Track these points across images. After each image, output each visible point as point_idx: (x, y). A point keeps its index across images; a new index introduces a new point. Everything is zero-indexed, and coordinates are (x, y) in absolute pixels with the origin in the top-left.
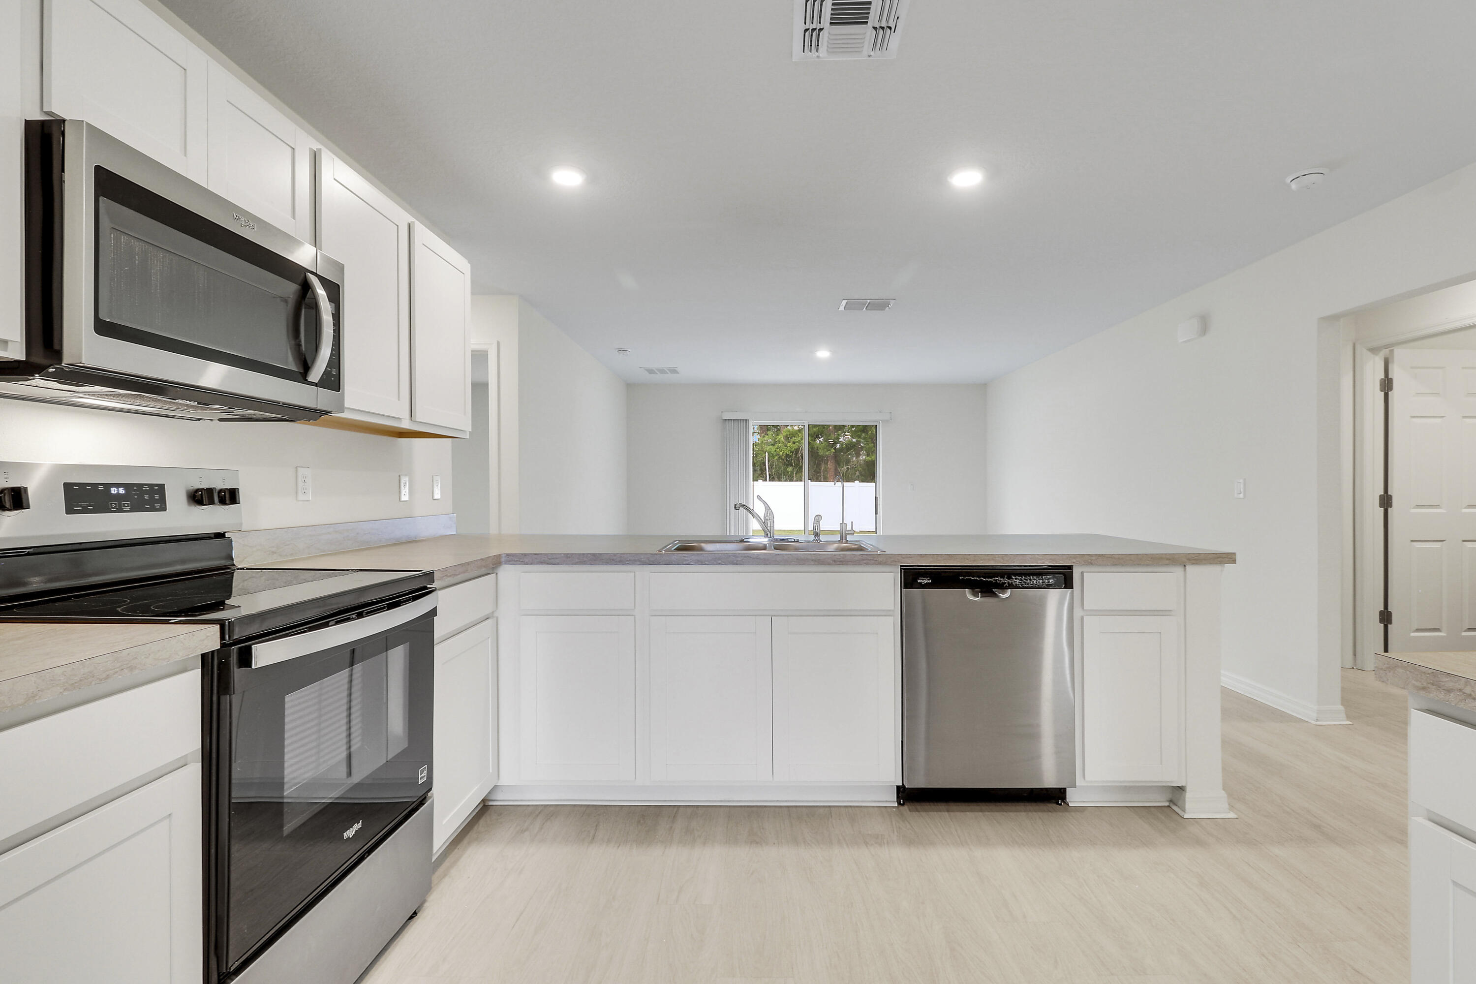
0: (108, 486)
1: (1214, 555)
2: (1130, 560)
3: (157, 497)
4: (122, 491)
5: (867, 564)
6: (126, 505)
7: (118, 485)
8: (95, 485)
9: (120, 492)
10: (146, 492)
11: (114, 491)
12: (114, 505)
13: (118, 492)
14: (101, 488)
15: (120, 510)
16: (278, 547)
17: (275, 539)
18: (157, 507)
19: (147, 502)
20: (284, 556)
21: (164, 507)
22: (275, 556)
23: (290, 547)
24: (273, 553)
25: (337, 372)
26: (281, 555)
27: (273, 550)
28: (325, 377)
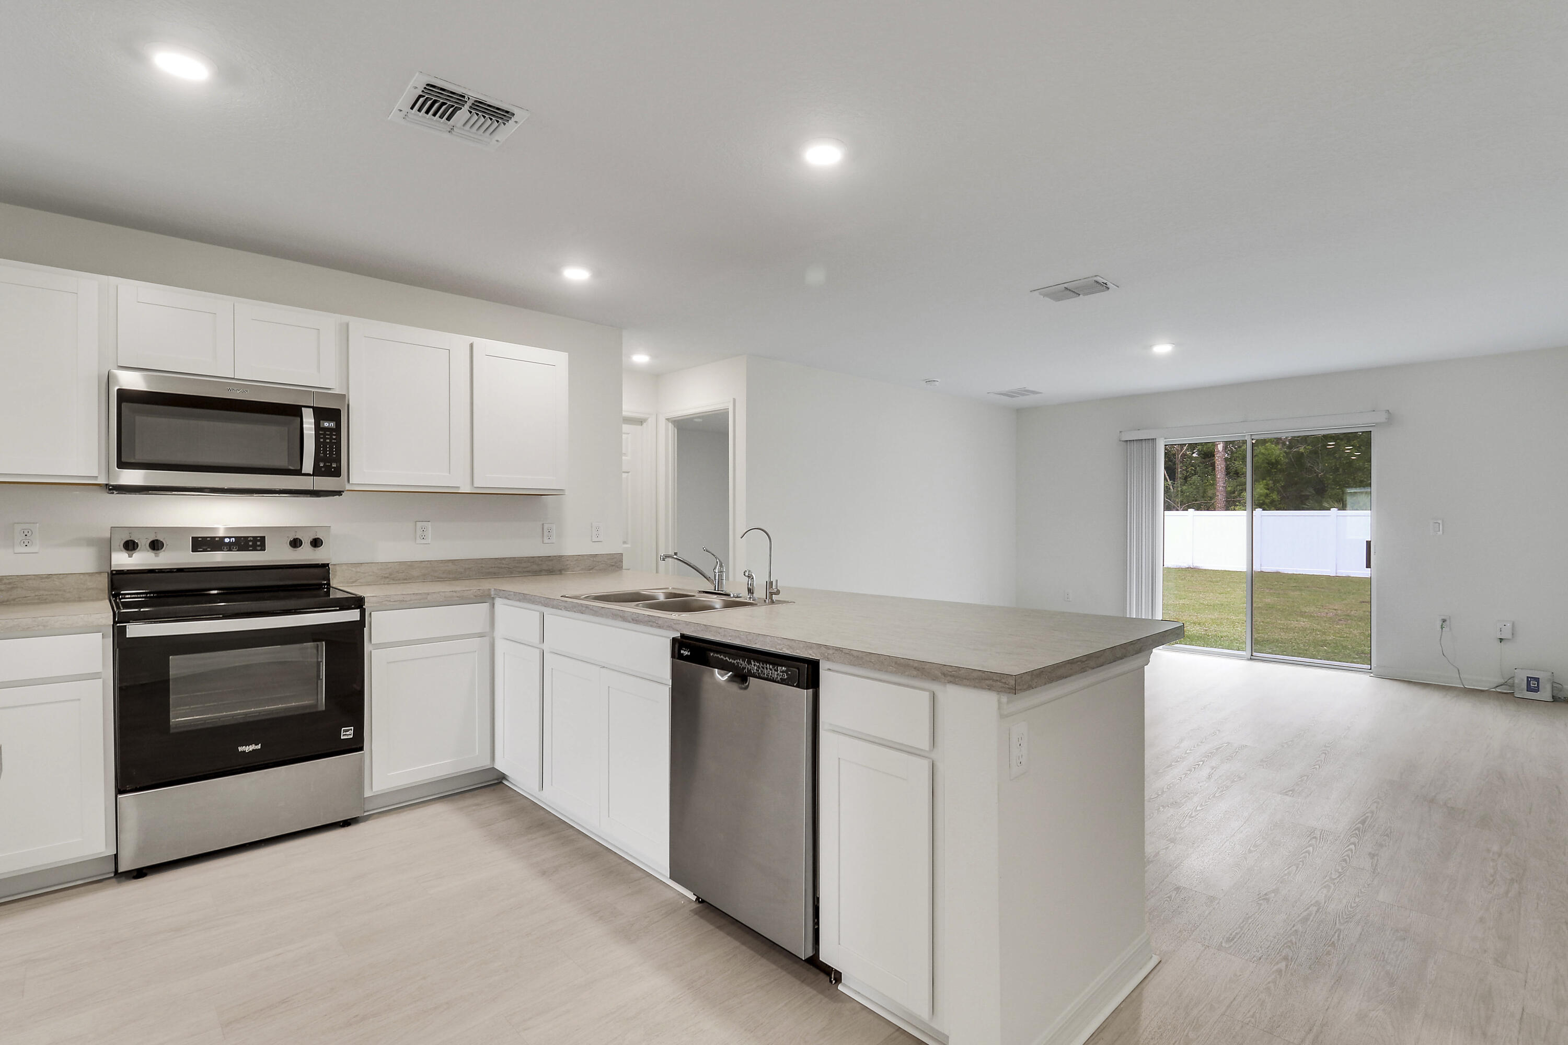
0: (224, 537)
1: (980, 673)
2: (871, 662)
3: (259, 543)
4: (233, 540)
5: (651, 626)
6: (234, 548)
7: (230, 538)
9: (231, 541)
10: (250, 541)
11: (227, 540)
12: (225, 548)
13: (229, 542)
14: (217, 539)
15: (230, 550)
16: (391, 574)
17: (388, 569)
18: (259, 548)
19: (251, 546)
20: (397, 580)
21: (263, 548)
22: (387, 580)
23: (404, 574)
24: (385, 578)
25: (338, 465)
26: (393, 580)
27: (386, 575)
28: (323, 469)
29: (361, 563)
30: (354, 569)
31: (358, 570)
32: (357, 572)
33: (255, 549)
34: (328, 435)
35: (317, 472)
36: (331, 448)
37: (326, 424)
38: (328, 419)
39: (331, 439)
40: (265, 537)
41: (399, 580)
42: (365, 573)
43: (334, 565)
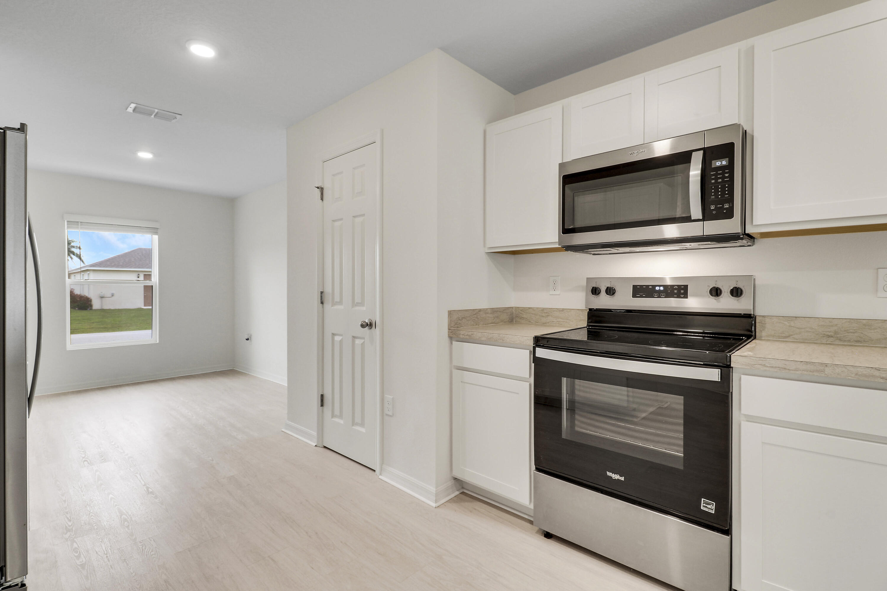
0: (655, 286)
3: (682, 291)
4: (662, 288)
6: (663, 295)
7: (660, 286)
8: (647, 286)
9: (661, 289)
10: (676, 289)
11: (657, 288)
12: (656, 295)
13: (660, 289)
14: (650, 287)
15: (659, 297)
16: (836, 333)
17: (832, 326)
18: (682, 296)
19: (676, 294)
20: (845, 341)
21: (686, 296)
22: (831, 339)
23: (856, 334)
24: (829, 336)
25: (731, 205)
26: (840, 340)
27: (829, 334)
28: (714, 212)
29: (796, 317)
30: (786, 323)
31: (792, 324)
32: (790, 326)
33: (679, 297)
34: (720, 174)
35: (707, 216)
36: (723, 188)
37: (718, 164)
38: (720, 157)
39: (723, 177)
40: (688, 285)
41: (849, 341)
42: (802, 328)
43: (763, 316)
